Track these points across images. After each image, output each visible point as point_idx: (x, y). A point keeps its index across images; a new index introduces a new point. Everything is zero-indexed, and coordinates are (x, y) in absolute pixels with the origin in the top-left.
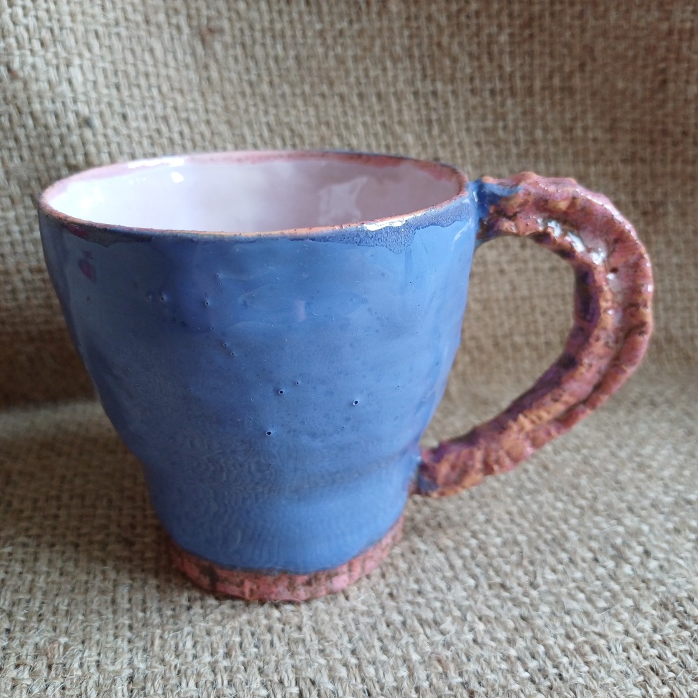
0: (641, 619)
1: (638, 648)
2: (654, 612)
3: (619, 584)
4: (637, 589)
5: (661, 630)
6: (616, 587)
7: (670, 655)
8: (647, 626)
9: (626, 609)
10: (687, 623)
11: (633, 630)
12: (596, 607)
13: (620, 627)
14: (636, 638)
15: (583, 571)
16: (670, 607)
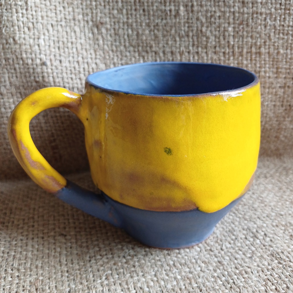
0: (263, 260)
1: (263, 271)
2: (268, 258)
3: (255, 247)
4: (262, 249)
5: (271, 265)
6: (253, 249)
7: (275, 274)
8: (266, 263)
9: (258, 257)
10: (281, 262)
11: (261, 265)
12: (246, 256)
13: (255, 264)
14: (262, 268)
15: (241, 243)
16: (275, 255)
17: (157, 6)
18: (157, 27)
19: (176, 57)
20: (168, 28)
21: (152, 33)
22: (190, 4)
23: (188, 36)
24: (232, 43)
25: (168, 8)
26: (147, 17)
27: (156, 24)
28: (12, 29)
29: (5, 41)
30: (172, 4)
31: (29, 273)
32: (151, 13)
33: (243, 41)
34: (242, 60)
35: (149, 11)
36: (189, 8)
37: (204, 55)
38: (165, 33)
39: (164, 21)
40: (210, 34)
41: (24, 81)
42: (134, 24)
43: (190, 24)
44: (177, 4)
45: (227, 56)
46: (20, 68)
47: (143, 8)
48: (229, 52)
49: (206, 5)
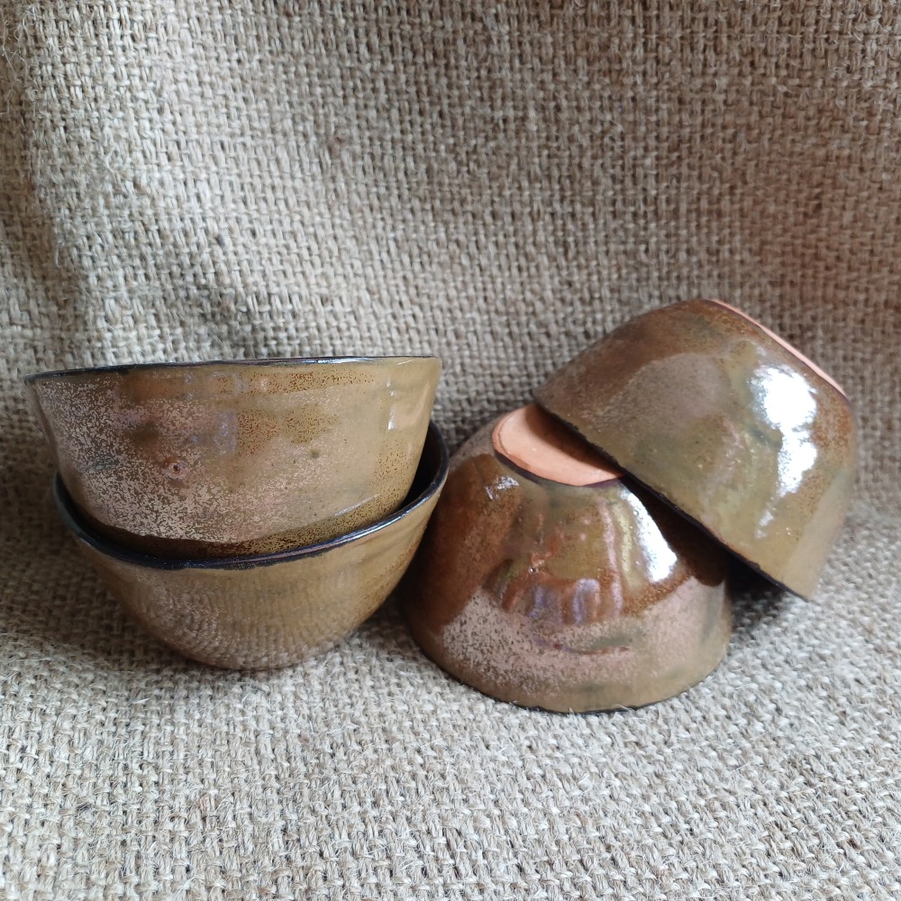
17: (473, 109)
18: (474, 157)
19: (523, 225)
20: (502, 160)
21: (465, 169)
22: (552, 104)
23: (549, 177)
24: (654, 192)
25: (499, 114)
26: (449, 130)
27: (470, 150)
28: (129, 160)
29: (110, 188)
30: (510, 104)
31: (184, 777)
32: (460, 122)
33: (678, 188)
34: (677, 228)
35: (454, 120)
36: (551, 114)
37: (588, 219)
38: (494, 169)
39: (492, 144)
40: (601, 174)
41: (169, 287)
42: (420, 147)
43: (554, 151)
44: (521, 105)
45: (642, 222)
46: (154, 256)
47: (438, 108)
48: (645, 212)
49: (590, 109)
